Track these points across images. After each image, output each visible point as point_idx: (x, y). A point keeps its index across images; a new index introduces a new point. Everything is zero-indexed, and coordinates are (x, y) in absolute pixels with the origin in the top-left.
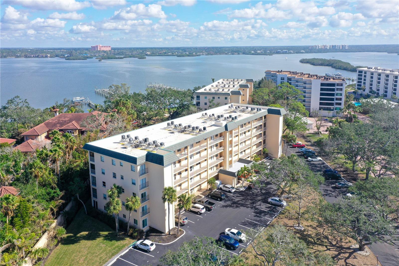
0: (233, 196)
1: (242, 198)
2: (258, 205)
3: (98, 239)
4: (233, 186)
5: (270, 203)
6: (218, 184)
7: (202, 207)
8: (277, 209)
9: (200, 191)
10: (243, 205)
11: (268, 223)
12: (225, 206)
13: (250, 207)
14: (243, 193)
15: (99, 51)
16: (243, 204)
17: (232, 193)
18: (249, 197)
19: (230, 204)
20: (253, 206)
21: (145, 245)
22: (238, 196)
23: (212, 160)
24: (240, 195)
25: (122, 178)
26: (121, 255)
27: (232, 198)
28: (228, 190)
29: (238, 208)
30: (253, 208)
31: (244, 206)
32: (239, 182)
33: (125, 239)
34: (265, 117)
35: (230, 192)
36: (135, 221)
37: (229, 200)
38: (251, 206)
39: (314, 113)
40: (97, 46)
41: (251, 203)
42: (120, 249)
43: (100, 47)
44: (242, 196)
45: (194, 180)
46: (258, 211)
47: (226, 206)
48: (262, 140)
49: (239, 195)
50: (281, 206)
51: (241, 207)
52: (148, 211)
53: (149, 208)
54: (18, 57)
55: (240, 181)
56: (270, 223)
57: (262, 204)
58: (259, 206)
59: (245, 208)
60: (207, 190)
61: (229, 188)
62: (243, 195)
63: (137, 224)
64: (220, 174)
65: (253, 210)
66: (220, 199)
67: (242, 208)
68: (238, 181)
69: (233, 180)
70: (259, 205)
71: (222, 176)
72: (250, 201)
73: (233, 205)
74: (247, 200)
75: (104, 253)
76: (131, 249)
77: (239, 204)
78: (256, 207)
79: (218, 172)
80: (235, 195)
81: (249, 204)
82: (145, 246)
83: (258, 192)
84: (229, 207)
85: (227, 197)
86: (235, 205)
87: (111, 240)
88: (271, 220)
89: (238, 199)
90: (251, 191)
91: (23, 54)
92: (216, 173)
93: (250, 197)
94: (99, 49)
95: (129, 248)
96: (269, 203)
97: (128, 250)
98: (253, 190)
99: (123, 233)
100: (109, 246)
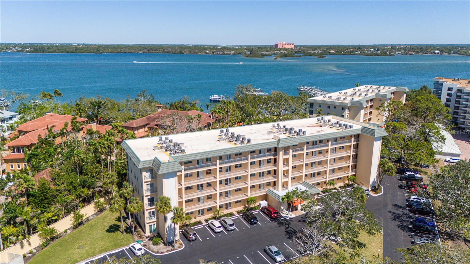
11: (291, 259)
15: (280, 49)
26: (111, 253)
76: (123, 249)
97: (120, 250)
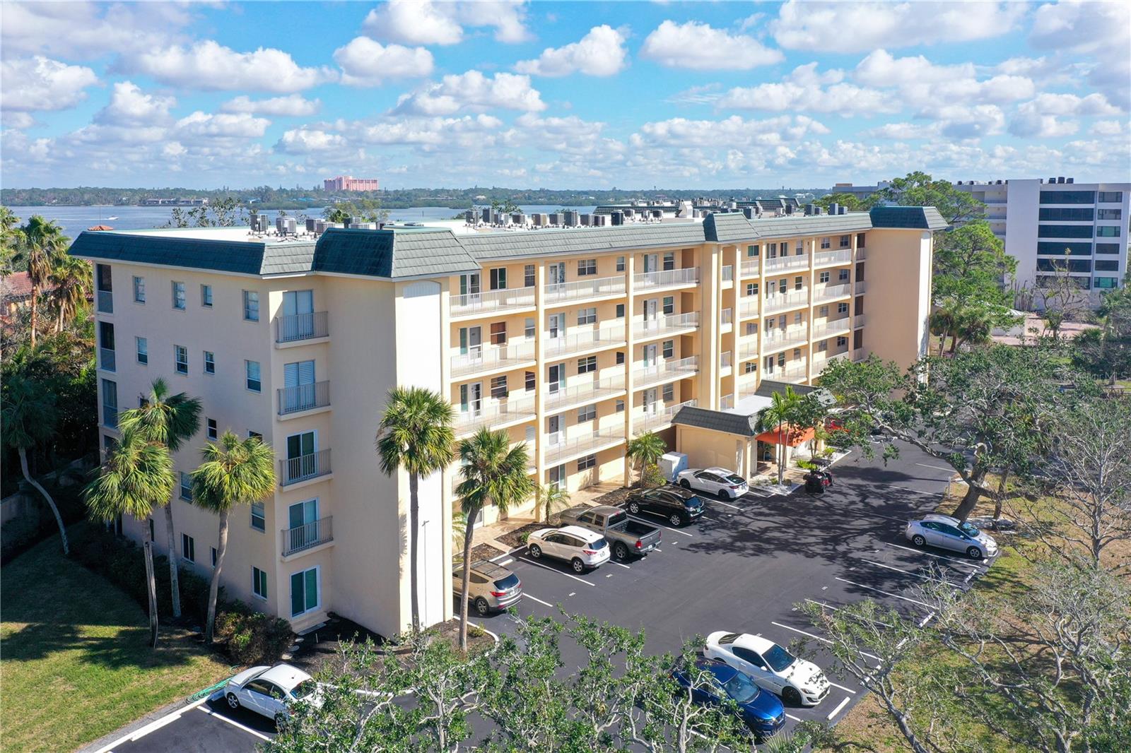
0: (742, 514)
1: (779, 519)
2: (858, 549)
3: (55, 658)
4: (740, 474)
5: (919, 542)
6: (674, 466)
7: (591, 536)
8: (953, 566)
9: (595, 491)
10: (784, 546)
11: (925, 621)
12: (704, 547)
13: (822, 556)
14: (785, 504)
15: (344, 192)
16: (786, 540)
17: (736, 502)
18: (813, 519)
19: (729, 540)
20: (834, 550)
21: (269, 689)
22: (761, 514)
23: (646, 365)
24: (770, 509)
25: (210, 367)
26: (129, 741)
27: (737, 518)
28: (714, 487)
29: (763, 557)
30: (839, 561)
31: (793, 551)
32: (761, 468)
33: (188, 663)
34: (861, 237)
35: (724, 496)
36: (259, 580)
37: (723, 526)
38: (826, 549)
39: (1020, 298)
40: (340, 180)
41: (825, 542)
42: (141, 707)
43: (348, 181)
44: (780, 515)
45: (565, 434)
46: (863, 571)
47: (709, 548)
48: (848, 331)
49: (765, 510)
50: (975, 554)
51: (776, 553)
52: (321, 534)
53: (330, 518)
54: (122, 204)
55: (769, 464)
56: (934, 620)
57: (878, 544)
58: (866, 553)
59: (800, 556)
60: (625, 488)
61: (722, 481)
62: (784, 512)
63: (264, 595)
64: (680, 426)
65: (838, 567)
66: (681, 518)
67: (784, 557)
68: (759, 465)
69: (739, 449)
70: (865, 550)
71: (690, 435)
72: (817, 532)
73: (738, 544)
74: (804, 527)
75: (46, 724)
76: (195, 710)
77: (768, 541)
78: (850, 555)
79: (671, 418)
80: (748, 509)
81: (817, 544)
82: (268, 694)
83: (853, 503)
84: (721, 551)
85: (713, 514)
86: (748, 544)
87: (115, 665)
88: (936, 611)
89: (763, 525)
90: (820, 499)
91: (137, 198)
92: (667, 421)
93: (819, 520)
94: (344, 187)
95: (187, 703)
96: (911, 543)
97: (175, 716)
98: (825, 496)
99: (190, 633)
100: (92, 691)
